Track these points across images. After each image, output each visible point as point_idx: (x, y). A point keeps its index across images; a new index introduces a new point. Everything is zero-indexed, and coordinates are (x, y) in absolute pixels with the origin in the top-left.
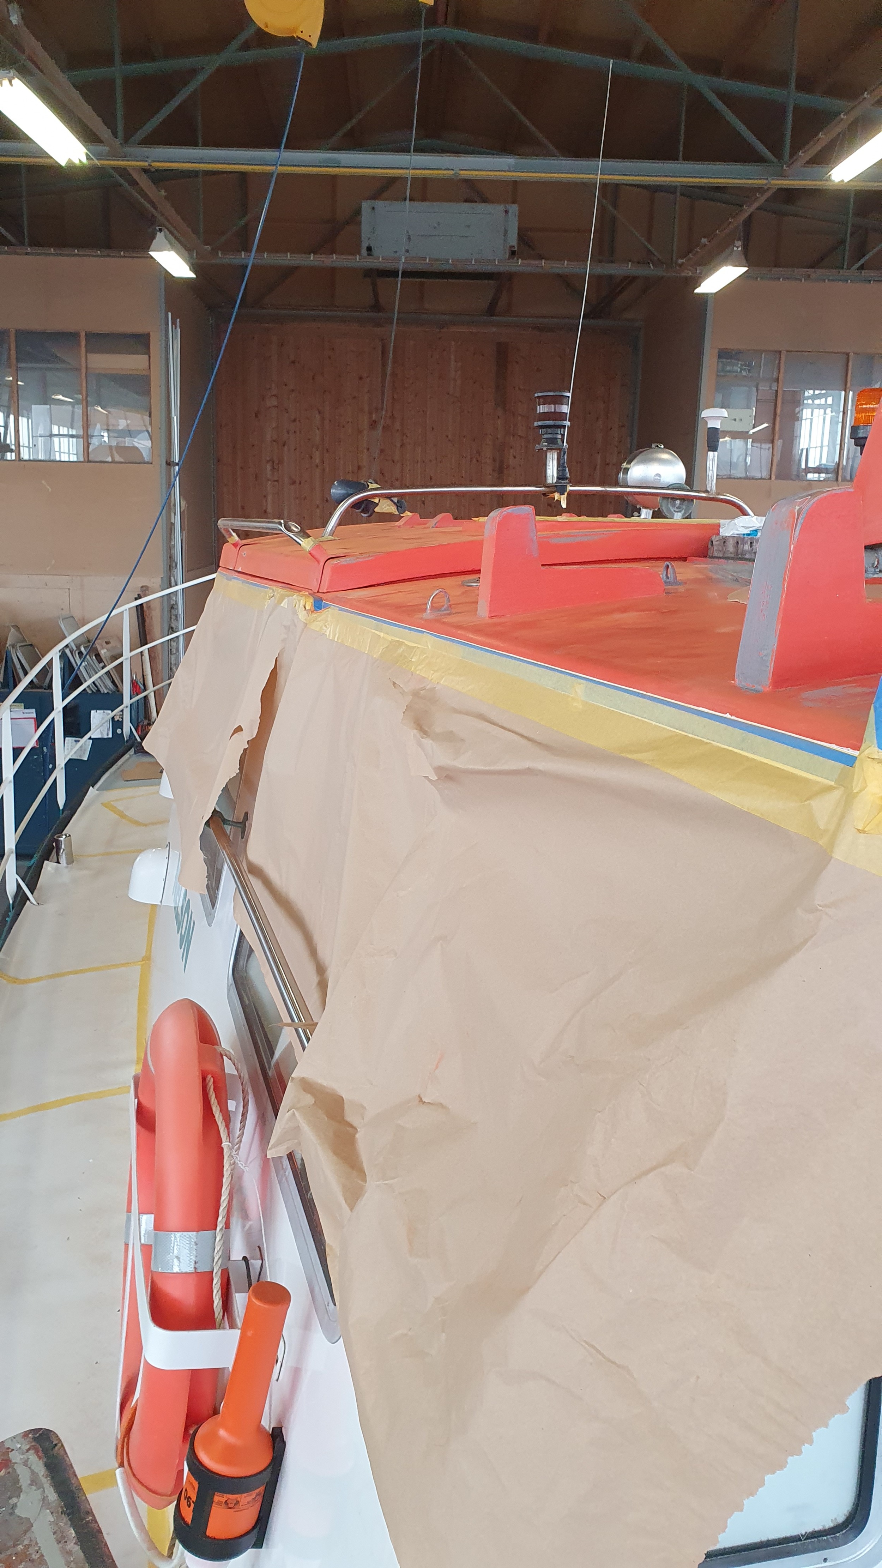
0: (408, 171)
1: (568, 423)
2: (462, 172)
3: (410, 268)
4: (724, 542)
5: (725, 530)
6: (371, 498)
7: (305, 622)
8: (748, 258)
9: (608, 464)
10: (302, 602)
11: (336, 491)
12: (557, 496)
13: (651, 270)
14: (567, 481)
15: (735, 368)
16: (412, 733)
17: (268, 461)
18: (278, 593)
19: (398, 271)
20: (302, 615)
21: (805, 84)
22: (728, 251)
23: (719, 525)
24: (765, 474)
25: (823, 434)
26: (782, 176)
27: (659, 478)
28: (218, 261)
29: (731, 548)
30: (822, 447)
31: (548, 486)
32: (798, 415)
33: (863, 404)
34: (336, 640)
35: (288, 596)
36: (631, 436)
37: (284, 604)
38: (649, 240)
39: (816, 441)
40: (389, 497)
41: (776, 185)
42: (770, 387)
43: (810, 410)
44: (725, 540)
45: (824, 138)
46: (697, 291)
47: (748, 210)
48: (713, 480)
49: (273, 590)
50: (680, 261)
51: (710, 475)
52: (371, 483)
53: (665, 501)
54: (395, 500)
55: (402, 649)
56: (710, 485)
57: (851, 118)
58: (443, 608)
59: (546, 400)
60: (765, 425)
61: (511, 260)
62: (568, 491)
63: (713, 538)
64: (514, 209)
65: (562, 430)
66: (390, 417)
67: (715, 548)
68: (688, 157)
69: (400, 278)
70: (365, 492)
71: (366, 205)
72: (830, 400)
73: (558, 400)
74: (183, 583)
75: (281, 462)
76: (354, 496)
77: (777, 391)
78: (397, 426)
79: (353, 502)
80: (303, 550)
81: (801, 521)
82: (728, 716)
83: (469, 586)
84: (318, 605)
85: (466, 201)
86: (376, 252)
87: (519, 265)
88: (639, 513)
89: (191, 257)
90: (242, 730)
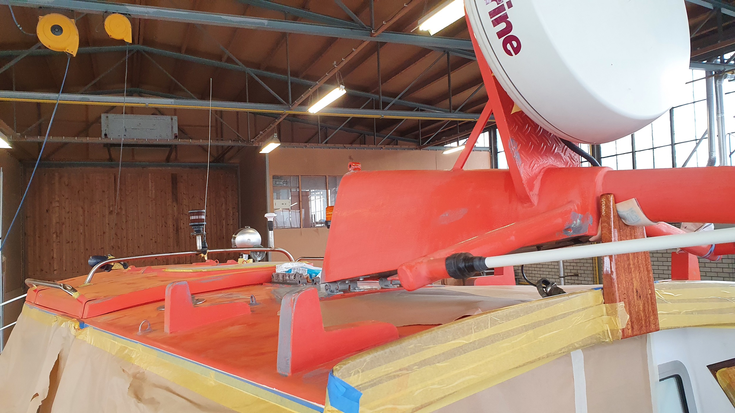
0: (123, 104)
1: (205, 223)
2: (149, 105)
3: (126, 143)
4: (278, 276)
5: (278, 270)
6: (110, 263)
7: (75, 335)
8: (280, 139)
9: (228, 225)
10: (73, 325)
11: (91, 261)
12: (202, 255)
13: (240, 144)
14: (207, 248)
15: (281, 183)
16: (134, 400)
17: (54, 233)
18: (59, 319)
19: (121, 144)
20: (73, 331)
21: (295, 74)
22: (271, 137)
23: (275, 267)
24: (299, 226)
25: (321, 206)
26: (289, 109)
27: (249, 241)
28: (24, 140)
29: (281, 278)
30: (321, 211)
31: (198, 251)
32: (310, 199)
33: (328, 212)
34: (92, 344)
35: (65, 321)
36: (238, 212)
37: (63, 325)
38: (238, 132)
39: (318, 209)
40: (119, 262)
41: (287, 113)
42: (296, 190)
43: (314, 197)
44: (278, 275)
45: (304, 97)
46: (260, 152)
47: (278, 121)
48: (272, 243)
49: (57, 318)
50: (252, 140)
51: (271, 241)
52: (109, 256)
53: (252, 253)
54: (122, 263)
55: (127, 351)
56: (271, 245)
57: (314, 89)
58: (148, 329)
59: (193, 214)
60: (296, 203)
61: (175, 140)
62: (207, 252)
63: (273, 274)
64: (175, 118)
65: (203, 226)
66: (120, 209)
67: (274, 278)
68: (251, 101)
69: (122, 147)
70: (106, 261)
71: (103, 116)
72: (322, 193)
73: (200, 214)
74: (2, 303)
75: (61, 233)
76: (101, 263)
77: (299, 191)
78: (124, 212)
79: (99, 266)
80: (74, 298)
81: (295, 303)
82: (274, 389)
83: (160, 310)
84: (82, 326)
85: (152, 114)
86: (109, 136)
87: (179, 142)
88: (242, 256)
89: (9, 138)
90: (38, 395)
